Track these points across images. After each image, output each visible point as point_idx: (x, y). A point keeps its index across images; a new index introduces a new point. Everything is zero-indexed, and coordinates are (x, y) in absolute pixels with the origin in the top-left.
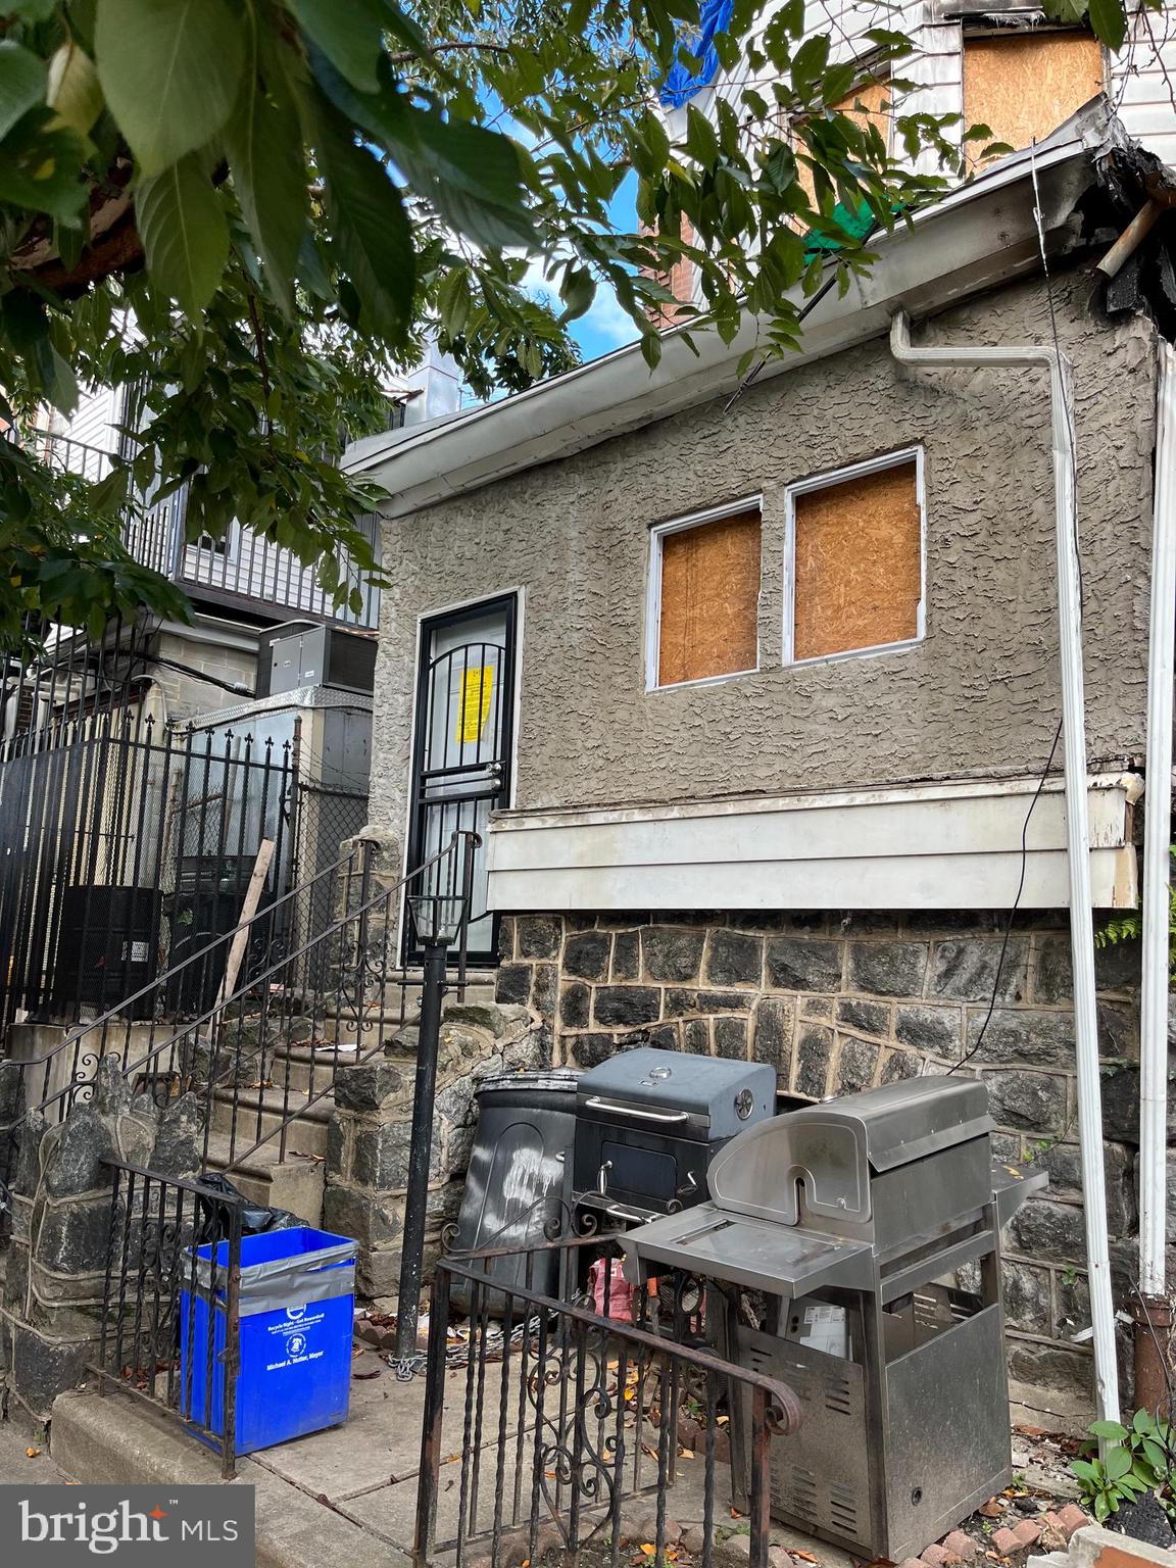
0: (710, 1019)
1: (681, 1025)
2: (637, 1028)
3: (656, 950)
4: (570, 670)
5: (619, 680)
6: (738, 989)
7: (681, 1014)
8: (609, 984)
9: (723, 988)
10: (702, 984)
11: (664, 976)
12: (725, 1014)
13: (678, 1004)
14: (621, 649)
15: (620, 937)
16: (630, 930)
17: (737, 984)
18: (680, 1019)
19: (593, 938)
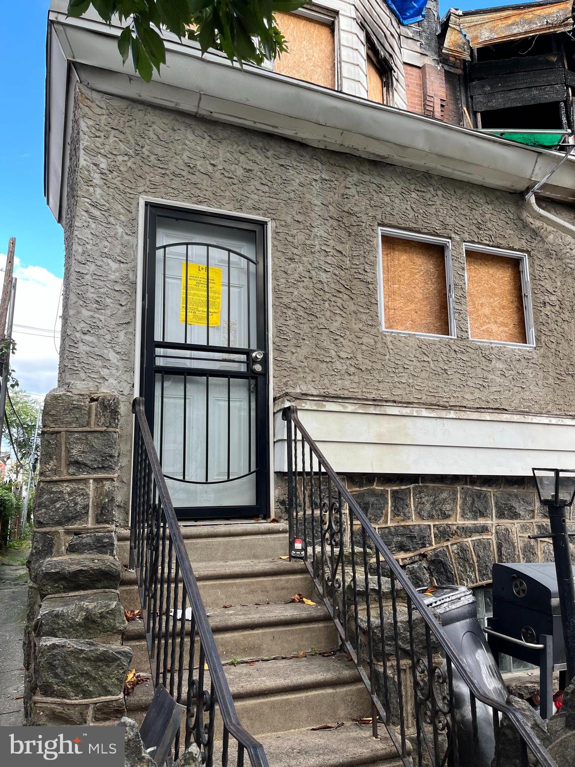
0: (469, 541)
1: (450, 547)
2: (417, 552)
3: (424, 500)
4: (320, 298)
5: (364, 317)
6: (481, 521)
7: (448, 540)
8: (389, 524)
9: (473, 522)
10: (458, 521)
11: (431, 517)
12: (476, 537)
13: (444, 534)
14: (363, 296)
15: (393, 492)
16: (403, 487)
17: (479, 519)
18: (449, 543)
19: (373, 493)
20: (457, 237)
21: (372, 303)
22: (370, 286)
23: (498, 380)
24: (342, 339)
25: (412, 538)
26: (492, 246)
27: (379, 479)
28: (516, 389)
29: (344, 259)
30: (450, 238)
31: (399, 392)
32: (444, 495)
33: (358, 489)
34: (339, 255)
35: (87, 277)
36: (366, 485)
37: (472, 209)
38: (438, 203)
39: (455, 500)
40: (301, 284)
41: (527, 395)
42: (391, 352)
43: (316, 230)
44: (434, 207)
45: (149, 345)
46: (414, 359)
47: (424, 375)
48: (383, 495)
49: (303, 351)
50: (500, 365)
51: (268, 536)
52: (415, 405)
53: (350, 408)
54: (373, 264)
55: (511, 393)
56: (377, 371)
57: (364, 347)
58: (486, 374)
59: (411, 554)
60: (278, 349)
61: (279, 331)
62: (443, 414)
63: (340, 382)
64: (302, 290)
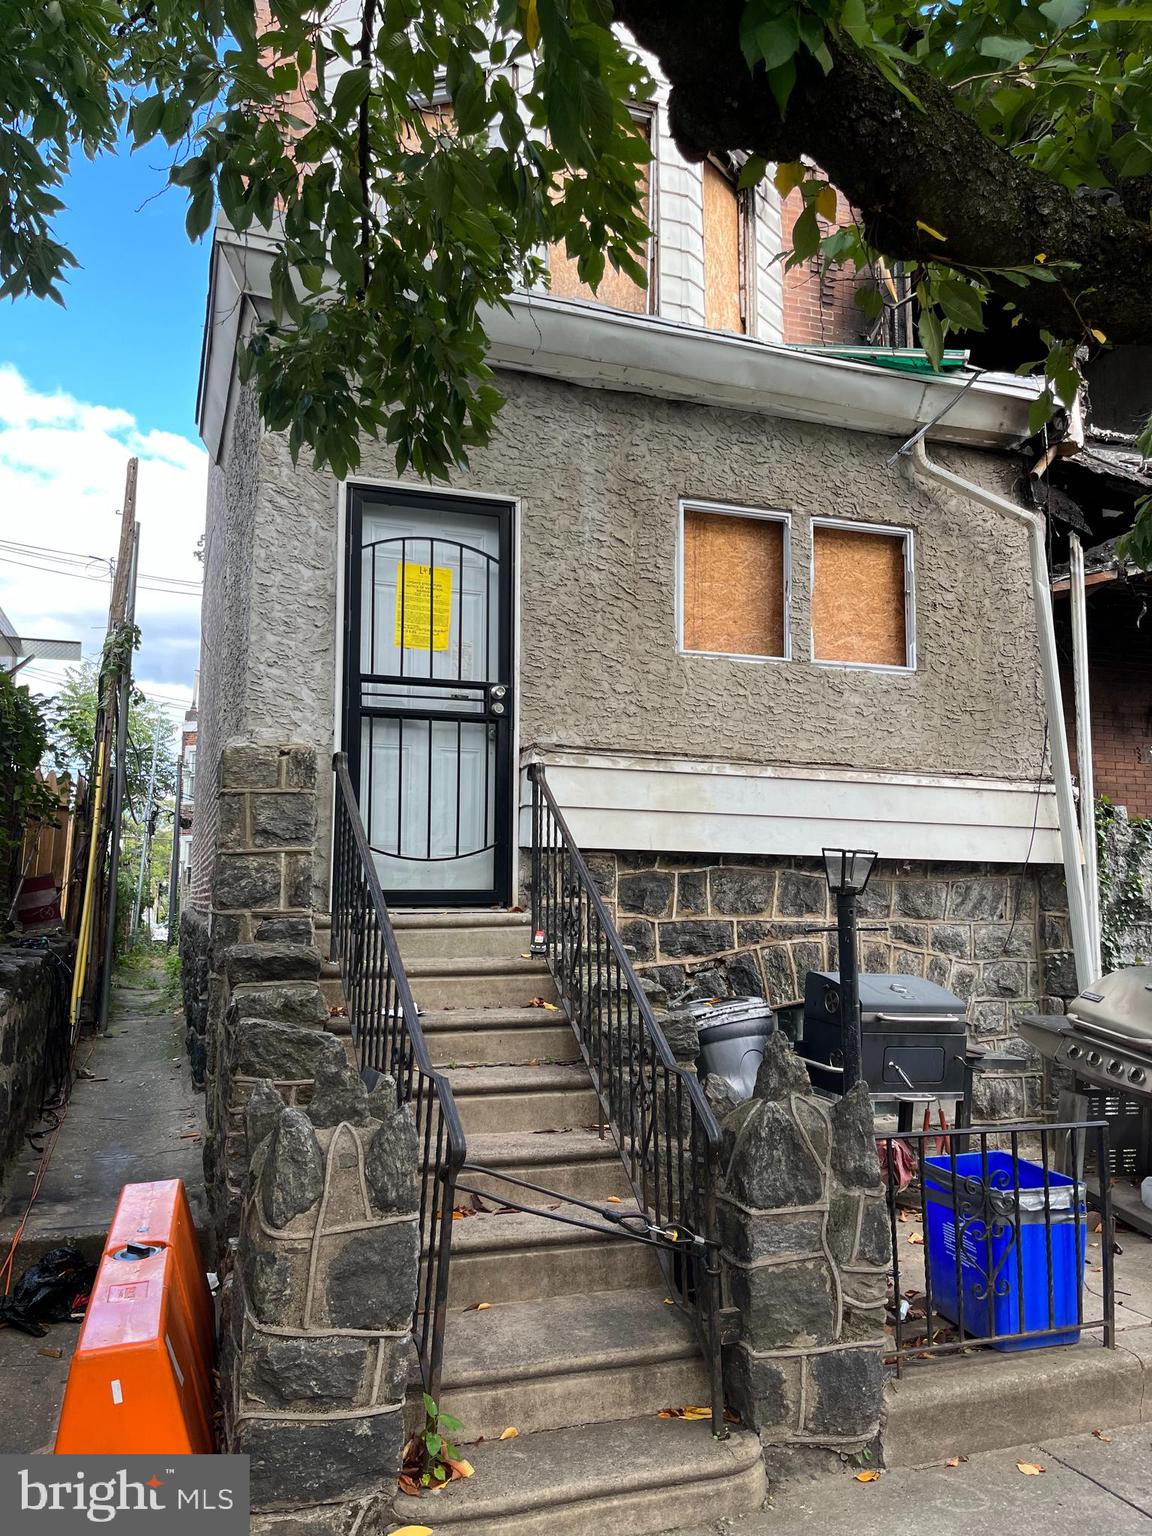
0: (787, 945)
1: (759, 952)
2: (711, 957)
3: (725, 888)
6: (808, 919)
7: (757, 942)
8: (674, 918)
9: (795, 919)
10: (773, 917)
11: (735, 911)
12: (799, 940)
13: (751, 934)
14: (652, 604)
15: (683, 877)
16: (696, 870)
17: (806, 915)
18: (758, 947)
19: (654, 877)
20: (802, 509)
21: (665, 614)
22: (664, 589)
23: (851, 720)
24: (619, 666)
25: (705, 937)
26: (856, 520)
27: (662, 859)
28: (879, 734)
29: (627, 550)
30: (791, 511)
31: (700, 739)
32: (755, 882)
33: (632, 871)
34: (619, 545)
35: (272, 590)
36: (644, 866)
37: (826, 466)
38: (773, 459)
39: (770, 889)
40: (562, 590)
41: (895, 742)
42: (691, 682)
43: (586, 510)
44: (766, 465)
45: (353, 679)
46: (725, 693)
47: (738, 714)
48: (667, 880)
49: (563, 684)
50: (856, 699)
51: (507, 929)
52: (715, 760)
53: (623, 764)
54: (670, 557)
55: (870, 740)
56: (668, 711)
57: (651, 677)
58: (832, 713)
59: (703, 959)
60: (528, 682)
61: (530, 656)
62: (756, 771)
63: (615, 726)
64: (563, 597)
